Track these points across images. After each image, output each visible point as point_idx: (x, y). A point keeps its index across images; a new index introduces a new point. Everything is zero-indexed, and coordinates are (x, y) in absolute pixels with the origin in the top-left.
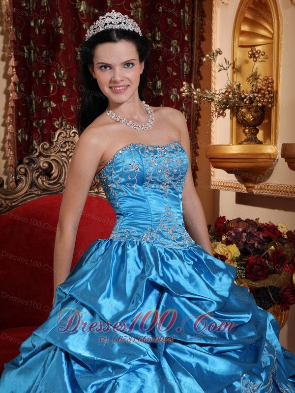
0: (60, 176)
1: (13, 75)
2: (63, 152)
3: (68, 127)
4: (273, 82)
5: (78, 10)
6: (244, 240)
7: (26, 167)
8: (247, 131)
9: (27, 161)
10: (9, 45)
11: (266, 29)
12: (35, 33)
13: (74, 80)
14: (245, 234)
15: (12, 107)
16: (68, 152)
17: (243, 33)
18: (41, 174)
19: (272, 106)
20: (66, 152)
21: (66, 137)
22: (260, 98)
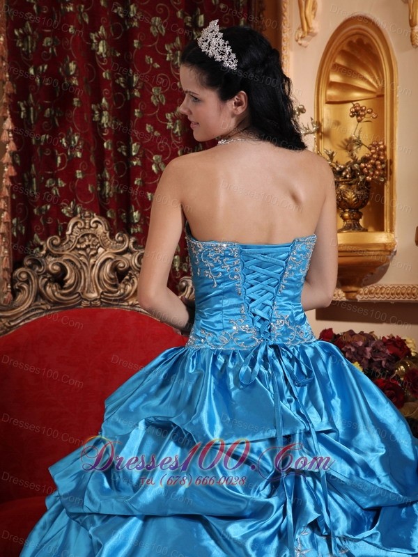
0: (77, 282)
1: (8, 142)
2: (80, 249)
3: (87, 214)
4: (384, 149)
5: (94, 52)
6: (369, 356)
7: (28, 270)
8: (347, 215)
9: (29, 263)
10: (4, 100)
11: (364, 79)
12: (35, 83)
13: (92, 148)
14: (369, 349)
15: (7, 187)
16: (88, 250)
17: (331, 85)
18: (49, 280)
19: (385, 181)
20: (84, 249)
21: (84, 228)
22: (368, 169)
